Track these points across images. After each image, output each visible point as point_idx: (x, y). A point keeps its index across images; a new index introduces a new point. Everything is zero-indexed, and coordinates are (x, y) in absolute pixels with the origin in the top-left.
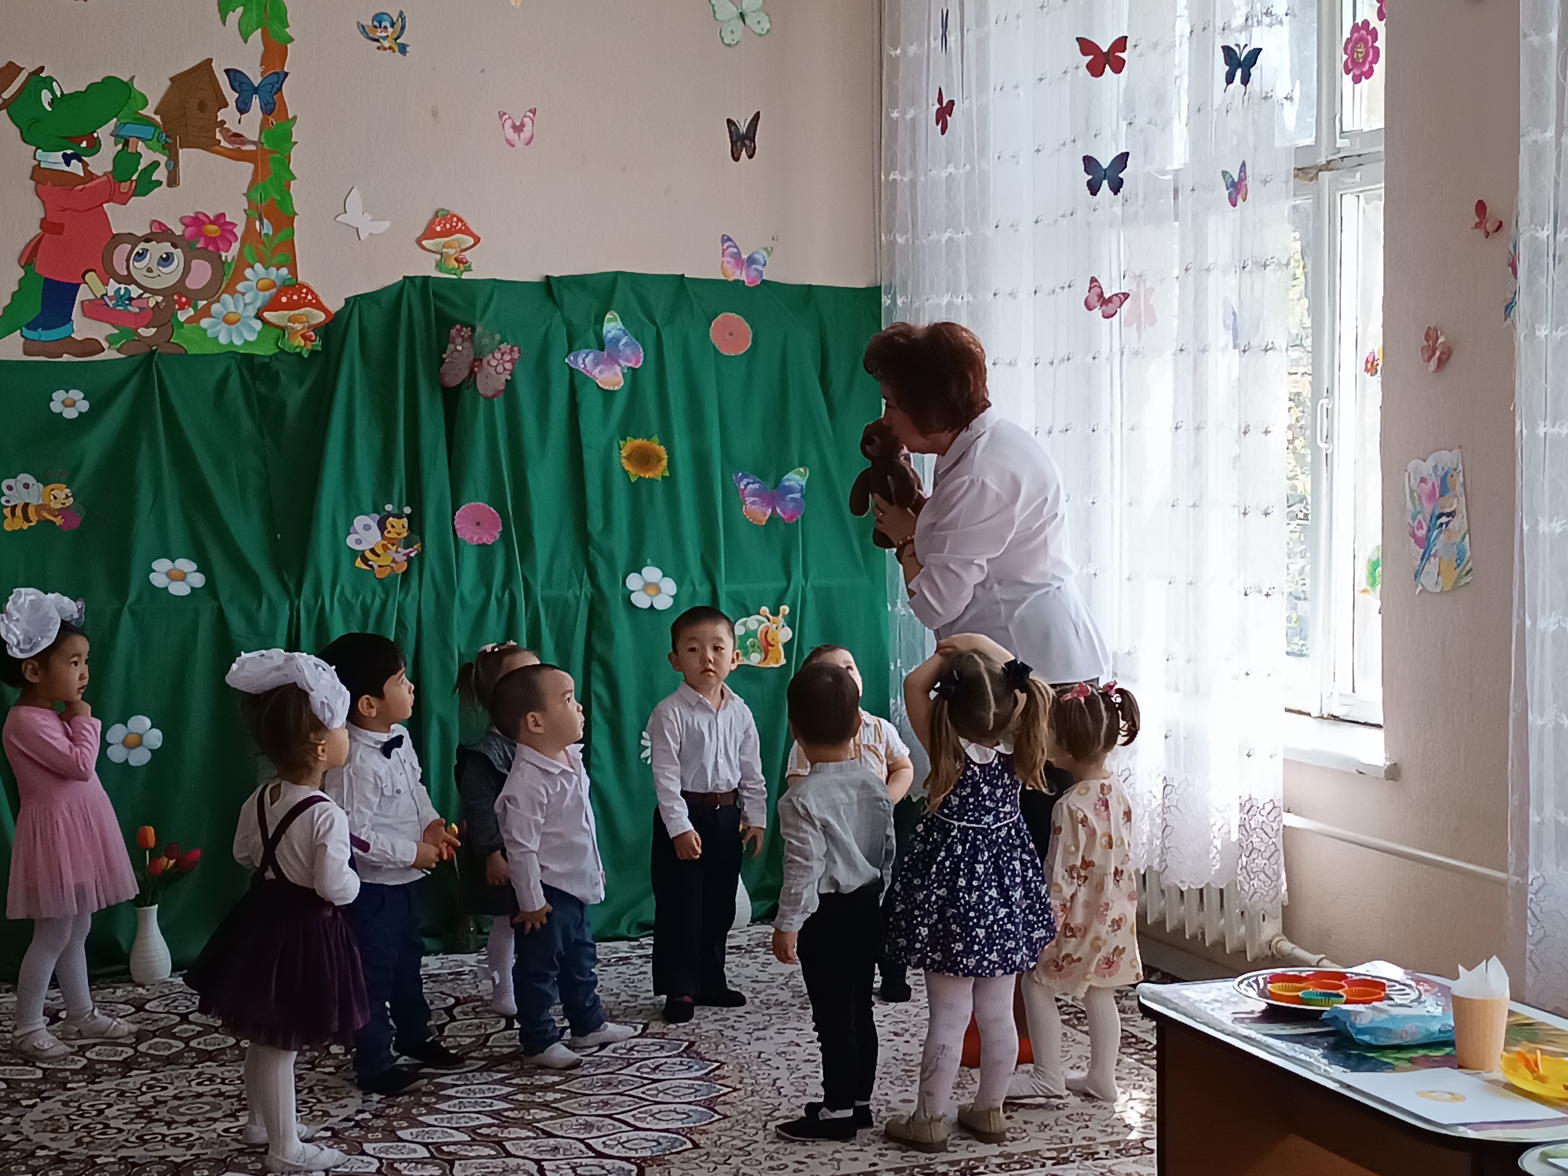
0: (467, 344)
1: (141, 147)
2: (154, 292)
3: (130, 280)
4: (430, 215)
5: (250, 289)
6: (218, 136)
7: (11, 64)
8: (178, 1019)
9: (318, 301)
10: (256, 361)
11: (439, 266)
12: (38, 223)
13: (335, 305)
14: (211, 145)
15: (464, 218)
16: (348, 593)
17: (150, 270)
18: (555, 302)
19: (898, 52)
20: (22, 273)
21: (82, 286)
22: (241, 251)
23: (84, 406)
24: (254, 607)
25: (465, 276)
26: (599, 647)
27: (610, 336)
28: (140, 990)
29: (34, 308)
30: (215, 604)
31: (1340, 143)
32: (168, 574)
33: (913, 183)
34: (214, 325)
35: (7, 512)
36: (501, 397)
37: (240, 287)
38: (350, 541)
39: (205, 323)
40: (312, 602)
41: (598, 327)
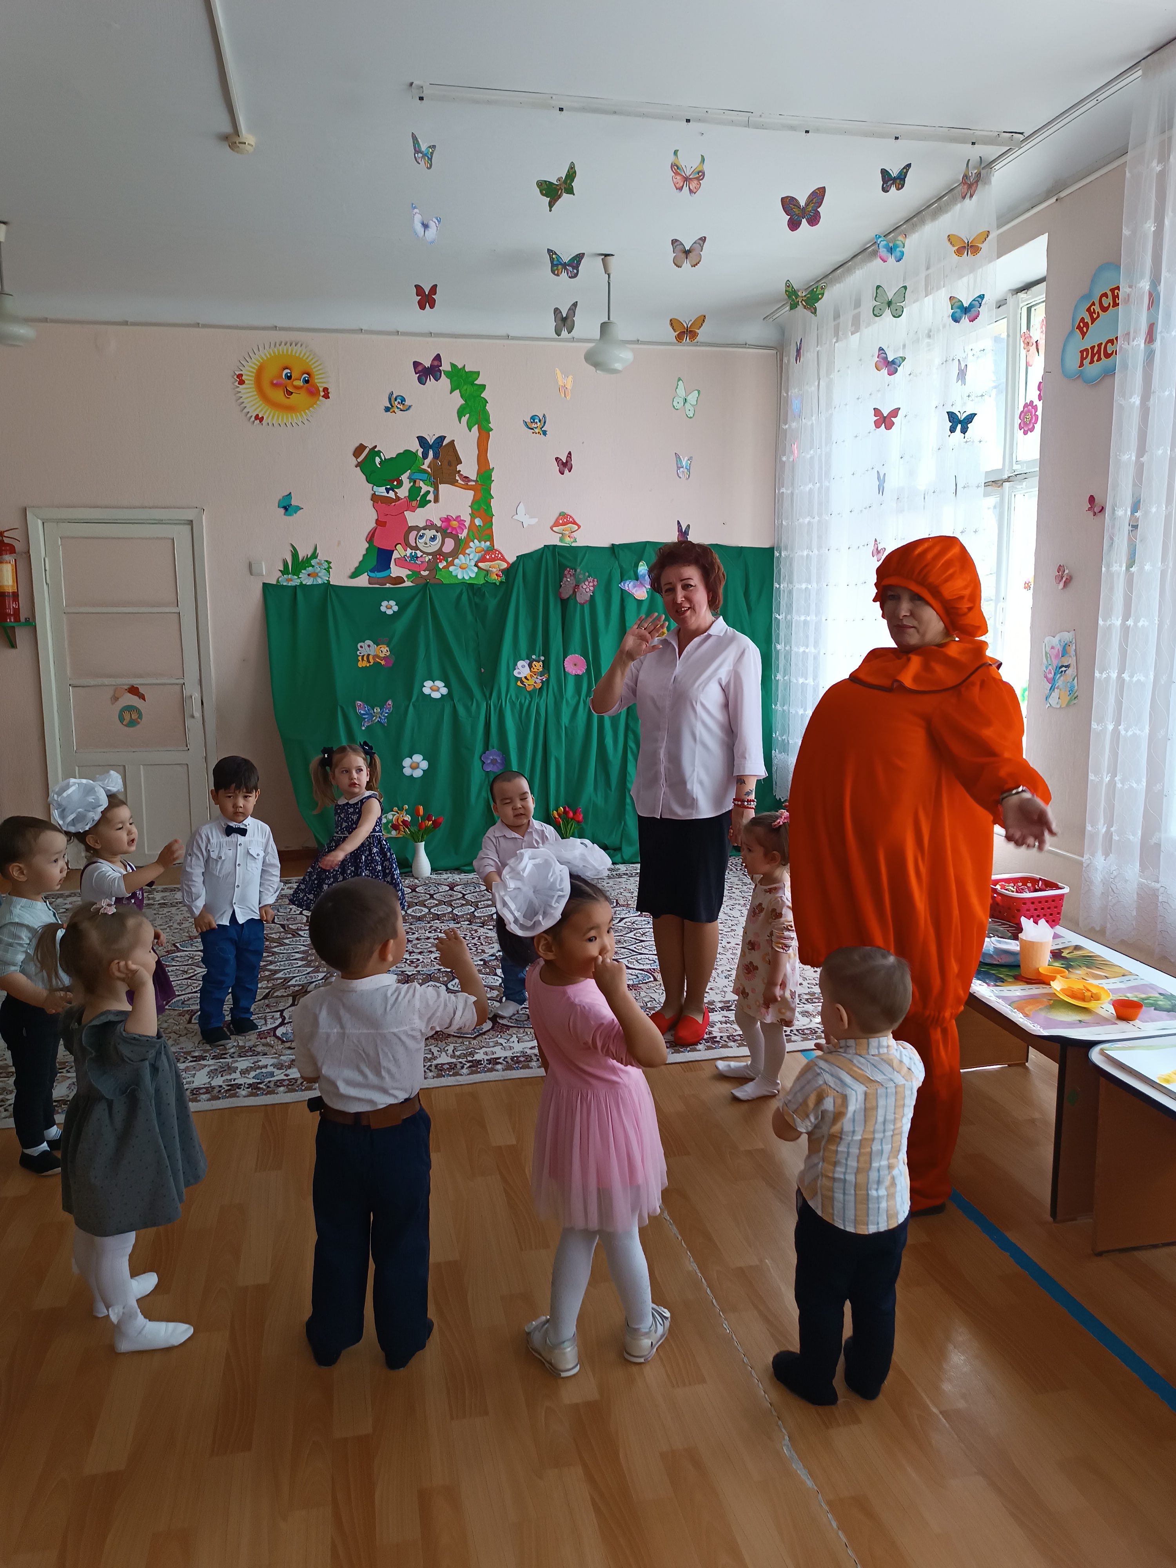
0: (572, 578)
1: (422, 484)
2: (428, 554)
3: (416, 548)
4: (557, 515)
5: (472, 552)
6: (457, 478)
7: (361, 445)
8: (429, 896)
9: (504, 558)
10: (475, 586)
11: (561, 540)
12: (374, 521)
13: (511, 559)
14: (453, 482)
15: (572, 515)
16: (514, 698)
17: (426, 544)
18: (616, 557)
19: (787, 426)
20: (367, 545)
21: (395, 551)
22: (468, 534)
23: (396, 608)
24: (470, 704)
25: (574, 544)
26: (631, 724)
27: (641, 573)
28: (416, 881)
29: (373, 562)
30: (452, 702)
31: (1015, 467)
32: (431, 688)
33: (792, 494)
34: (455, 570)
35: (360, 658)
36: (588, 603)
37: (467, 551)
38: (516, 673)
39: (451, 568)
40: (497, 702)
41: (635, 569)
